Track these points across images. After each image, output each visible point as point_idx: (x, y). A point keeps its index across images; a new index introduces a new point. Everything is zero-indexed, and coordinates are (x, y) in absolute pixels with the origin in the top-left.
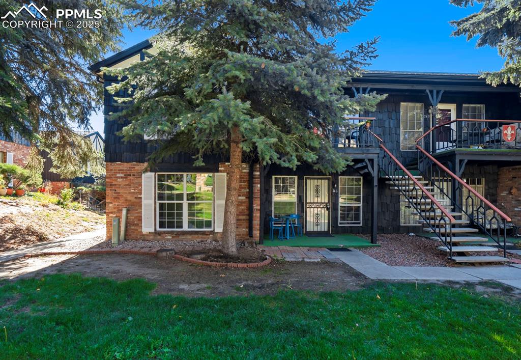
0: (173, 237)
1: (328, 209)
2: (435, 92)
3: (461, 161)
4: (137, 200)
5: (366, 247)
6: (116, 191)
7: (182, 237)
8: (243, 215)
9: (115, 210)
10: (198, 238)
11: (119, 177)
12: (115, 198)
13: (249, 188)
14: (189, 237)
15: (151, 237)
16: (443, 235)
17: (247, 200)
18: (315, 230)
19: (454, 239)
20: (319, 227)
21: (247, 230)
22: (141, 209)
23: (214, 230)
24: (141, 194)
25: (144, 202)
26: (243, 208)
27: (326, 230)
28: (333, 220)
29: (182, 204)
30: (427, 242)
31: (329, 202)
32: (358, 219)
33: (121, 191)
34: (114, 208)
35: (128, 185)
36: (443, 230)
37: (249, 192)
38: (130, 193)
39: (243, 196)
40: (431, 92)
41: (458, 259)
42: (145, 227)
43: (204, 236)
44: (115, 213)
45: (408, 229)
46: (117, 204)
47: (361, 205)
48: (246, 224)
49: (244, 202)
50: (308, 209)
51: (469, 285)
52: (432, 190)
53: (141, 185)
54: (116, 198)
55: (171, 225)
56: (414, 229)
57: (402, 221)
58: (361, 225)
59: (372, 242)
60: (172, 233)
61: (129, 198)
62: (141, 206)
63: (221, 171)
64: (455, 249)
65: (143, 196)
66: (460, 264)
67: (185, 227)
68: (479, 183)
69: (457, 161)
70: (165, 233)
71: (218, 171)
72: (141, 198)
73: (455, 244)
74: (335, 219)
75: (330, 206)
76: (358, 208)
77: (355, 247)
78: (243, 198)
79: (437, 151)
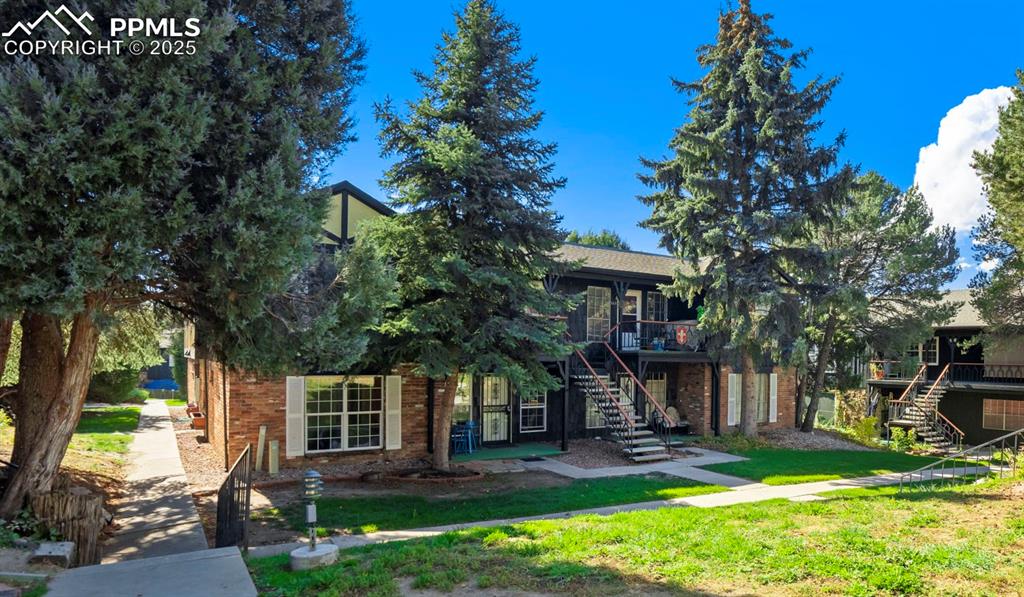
0: (330, 461)
1: (508, 413)
2: (622, 284)
3: (643, 363)
4: (278, 414)
5: (557, 455)
6: (244, 402)
7: (342, 460)
8: (421, 427)
9: (245, 430)
10: (364, 461)
11: (250, 383)
12: (243, 412)
13: (428, 394)
14: (352, 459)
15: (299, 463)
16: (627, 438)
17: (426, 408)
18: (494, 439)
19: (635, 442)
20: (498, 436)
21: (426, 445)
22: (285, 426)
23: (384, 447)
24: (284, 405)
25: (289, 416)
26: (420, 418)
27: (506, 438)
28: (514, 427)
29: (340, 416)
30: (614, 446)
31: (509, 404)
32: (542, 424)
33: (254, 402)
34: (243, 426)
35: (264, 393)
36: (626, 434)
37: (429, 399)
38: (267, 405)
39: (421, 403)
40: (619, 284)
41: (637, 459)
42: (290, 450)
43: (373, 456)
44: (243, 433)
45: (595, 432)
46: (246, 420)
47: (545, 406)
48: (424, 438)
49: (422, 412)
50: (485, 414)
51: (642, 475)
52: (618, 392)
53: (284, 393)
54: (247, 412)
55: (325, 445)
56: (599, 432)
57: (588, 423)
58: (545, 430)
59: (563, 449)
60: (327, 455)
61: (266, 411)
62: (285, 421)
63: (393, 374)
64: (635, 450)
65: (287, 408)
66: (639, 463)
67: (345, 446)
68: (662, 378)
69: (640, 363)
70: (319, 455)
71: (390, 374)
72: (284, 411)
73: (636, 446)
74: (516, 426)
75: (511, 410)
76: (541, 411)
77: (548, 456)
78: (422, 406)
79: (624, 349)
